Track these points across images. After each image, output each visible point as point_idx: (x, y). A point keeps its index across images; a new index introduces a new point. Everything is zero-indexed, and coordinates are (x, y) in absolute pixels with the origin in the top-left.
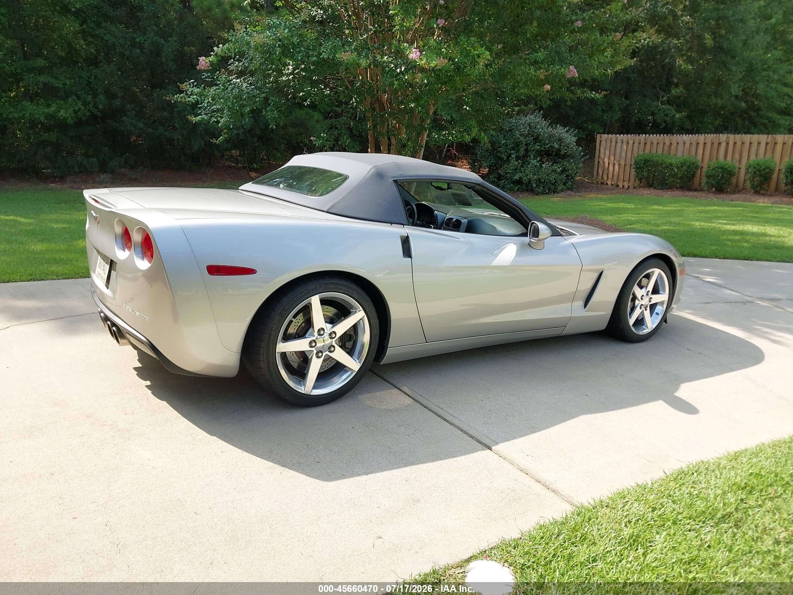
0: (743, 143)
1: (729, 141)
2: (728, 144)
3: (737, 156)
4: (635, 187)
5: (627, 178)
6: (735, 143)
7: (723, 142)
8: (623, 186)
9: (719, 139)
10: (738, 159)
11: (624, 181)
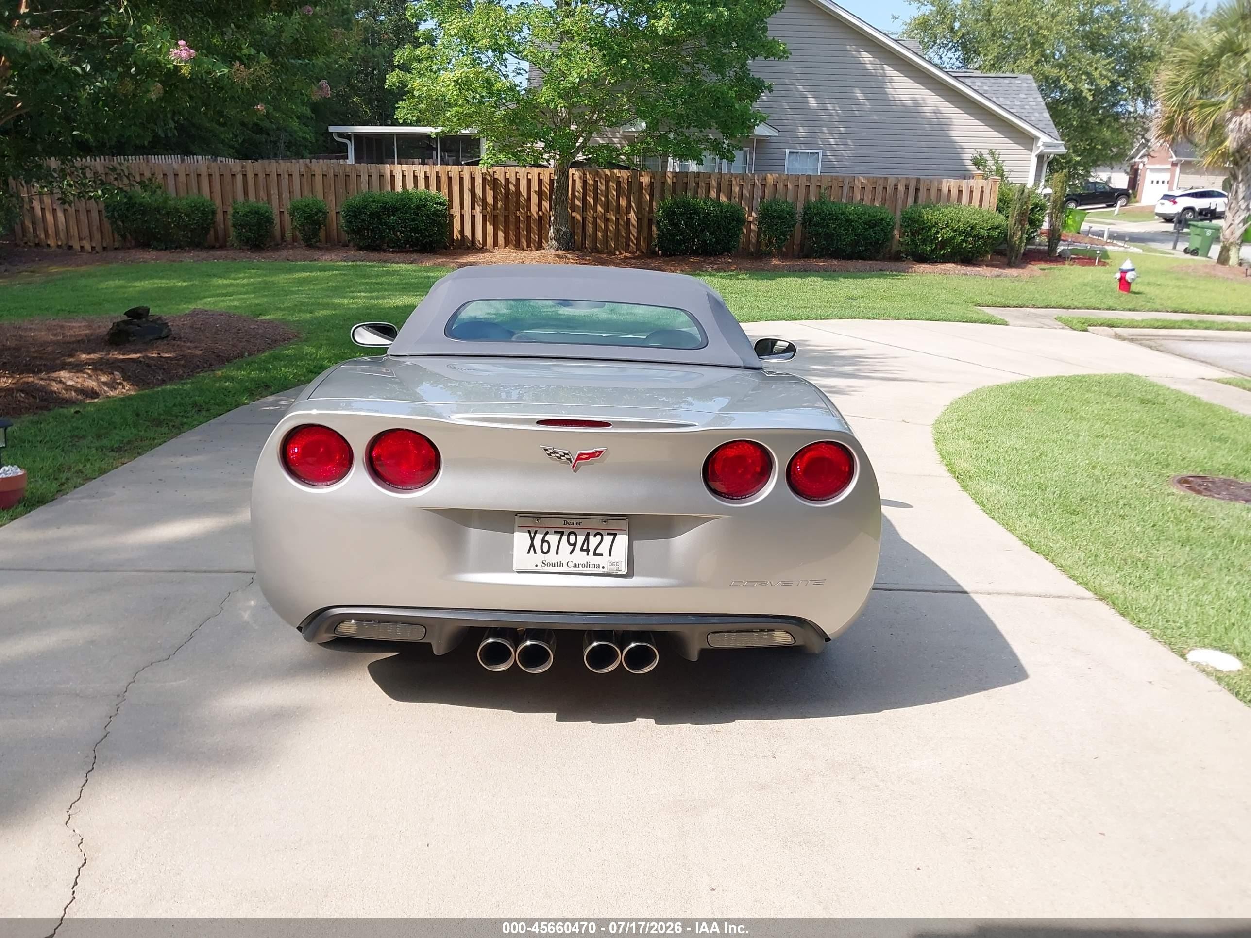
0: (267, 175)
1: (246, 171)
2: (245, 176)
3: (262, 194)
4: (104, 249)
5: (86, 232)
6: (256, 175)
7: (238, 174)
8: (82, 247)
9: (231, 170)
10: (265, 198)
11: (80, 239)
